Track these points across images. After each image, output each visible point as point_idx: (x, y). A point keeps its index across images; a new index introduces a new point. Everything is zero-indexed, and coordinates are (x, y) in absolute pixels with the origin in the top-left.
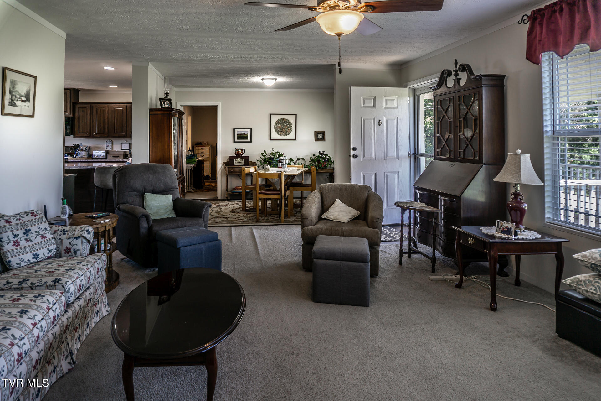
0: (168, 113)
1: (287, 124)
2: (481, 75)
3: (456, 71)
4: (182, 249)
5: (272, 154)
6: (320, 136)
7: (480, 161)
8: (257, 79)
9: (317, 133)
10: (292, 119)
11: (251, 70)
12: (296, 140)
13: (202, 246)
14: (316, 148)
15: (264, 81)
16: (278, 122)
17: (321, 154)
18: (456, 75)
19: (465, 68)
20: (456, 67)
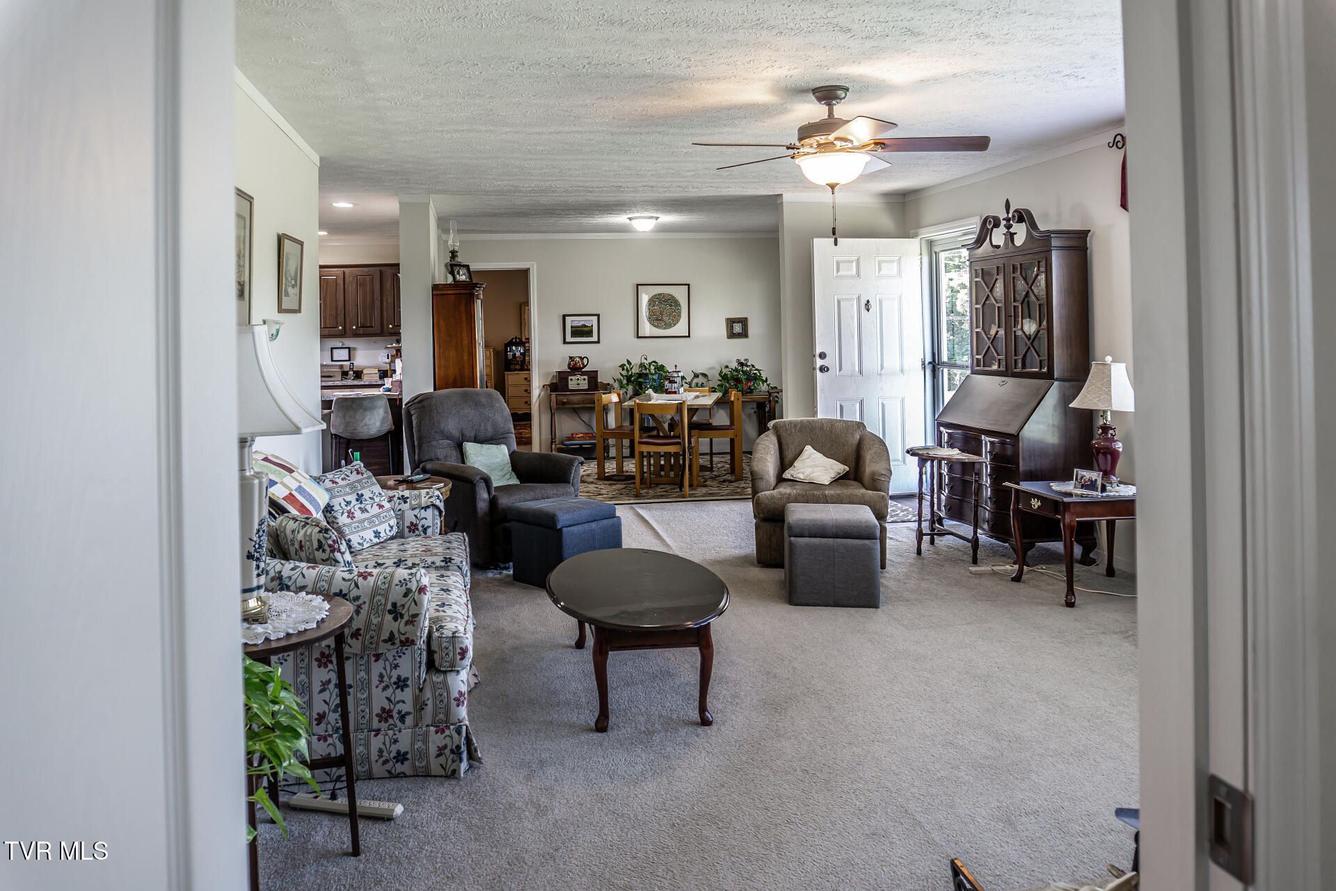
0: (468, 291)
1: (671, 306)
2: (1049, 231)
3: (1008, 220)
4: (564, 529)
5: (642, 365)
6: (738, 328)
7: (1049, 376)
8: (620, 219)
9: (731, 322)
10: (680, 294)
11: (616, 205)
12: (689, 336)
13: (593, 525)
14: (730, 353)
15: (633, 221)
16: (652, 301)
17: (741, 364)
18: (1009, 227)
19: (1023, 216)
20: (1008, 213)
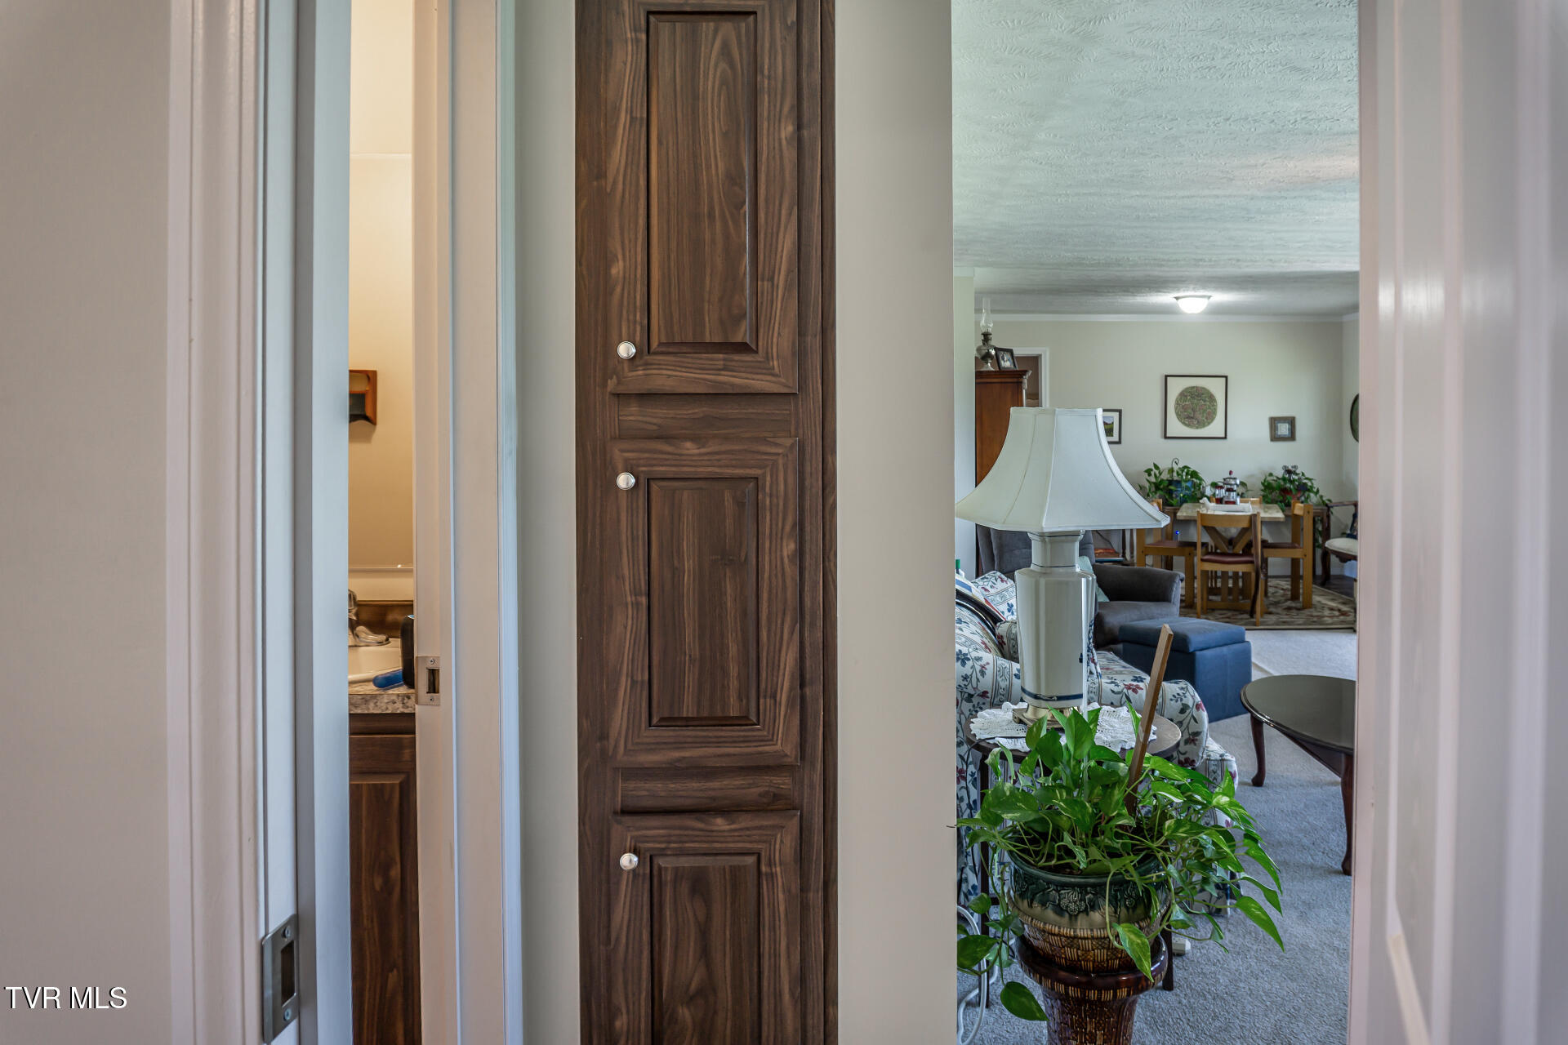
0: (1015, 380)
1: (1205, 401)
4: (1198, 653)
5: (1171, 470)
6: (1284, 429)
8: (1165, 298)
9: (1274, 422)
10: (1215, 387)
12: (1225, 438)
13: (1225, 649)
14: (1275, 459)
15: (1180, 300)
16: (1183, 395)
17: (1289, 472)
